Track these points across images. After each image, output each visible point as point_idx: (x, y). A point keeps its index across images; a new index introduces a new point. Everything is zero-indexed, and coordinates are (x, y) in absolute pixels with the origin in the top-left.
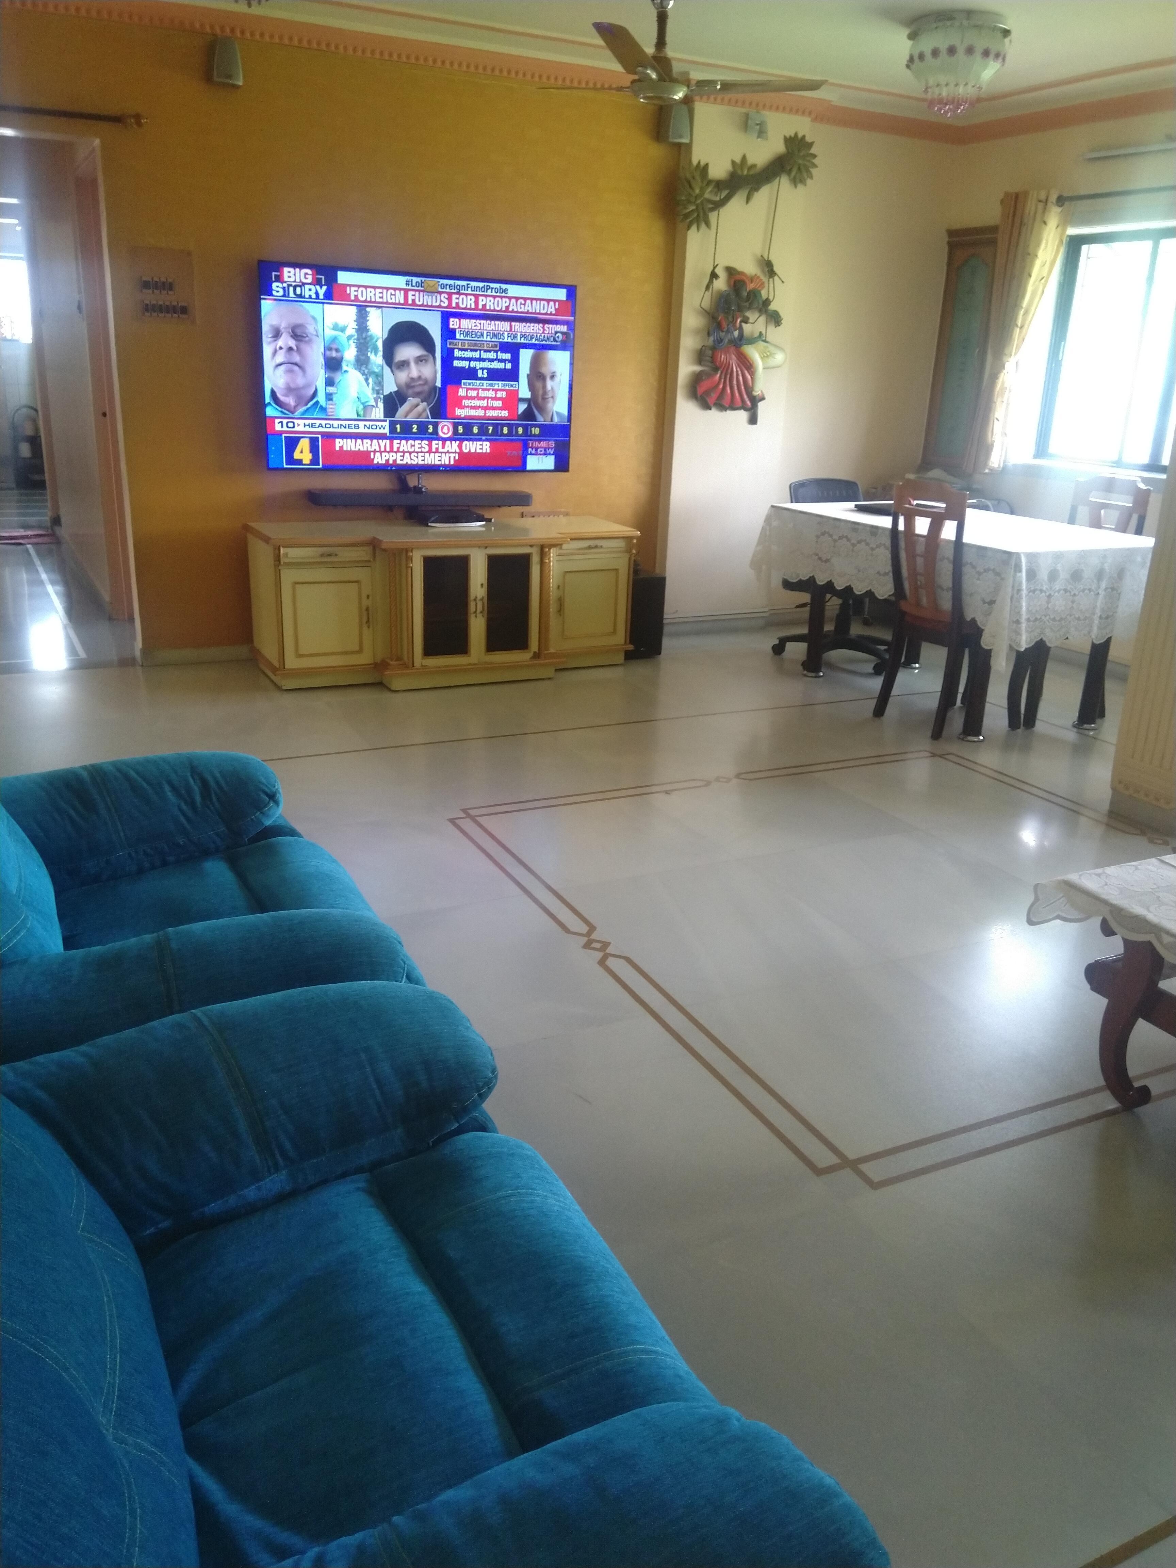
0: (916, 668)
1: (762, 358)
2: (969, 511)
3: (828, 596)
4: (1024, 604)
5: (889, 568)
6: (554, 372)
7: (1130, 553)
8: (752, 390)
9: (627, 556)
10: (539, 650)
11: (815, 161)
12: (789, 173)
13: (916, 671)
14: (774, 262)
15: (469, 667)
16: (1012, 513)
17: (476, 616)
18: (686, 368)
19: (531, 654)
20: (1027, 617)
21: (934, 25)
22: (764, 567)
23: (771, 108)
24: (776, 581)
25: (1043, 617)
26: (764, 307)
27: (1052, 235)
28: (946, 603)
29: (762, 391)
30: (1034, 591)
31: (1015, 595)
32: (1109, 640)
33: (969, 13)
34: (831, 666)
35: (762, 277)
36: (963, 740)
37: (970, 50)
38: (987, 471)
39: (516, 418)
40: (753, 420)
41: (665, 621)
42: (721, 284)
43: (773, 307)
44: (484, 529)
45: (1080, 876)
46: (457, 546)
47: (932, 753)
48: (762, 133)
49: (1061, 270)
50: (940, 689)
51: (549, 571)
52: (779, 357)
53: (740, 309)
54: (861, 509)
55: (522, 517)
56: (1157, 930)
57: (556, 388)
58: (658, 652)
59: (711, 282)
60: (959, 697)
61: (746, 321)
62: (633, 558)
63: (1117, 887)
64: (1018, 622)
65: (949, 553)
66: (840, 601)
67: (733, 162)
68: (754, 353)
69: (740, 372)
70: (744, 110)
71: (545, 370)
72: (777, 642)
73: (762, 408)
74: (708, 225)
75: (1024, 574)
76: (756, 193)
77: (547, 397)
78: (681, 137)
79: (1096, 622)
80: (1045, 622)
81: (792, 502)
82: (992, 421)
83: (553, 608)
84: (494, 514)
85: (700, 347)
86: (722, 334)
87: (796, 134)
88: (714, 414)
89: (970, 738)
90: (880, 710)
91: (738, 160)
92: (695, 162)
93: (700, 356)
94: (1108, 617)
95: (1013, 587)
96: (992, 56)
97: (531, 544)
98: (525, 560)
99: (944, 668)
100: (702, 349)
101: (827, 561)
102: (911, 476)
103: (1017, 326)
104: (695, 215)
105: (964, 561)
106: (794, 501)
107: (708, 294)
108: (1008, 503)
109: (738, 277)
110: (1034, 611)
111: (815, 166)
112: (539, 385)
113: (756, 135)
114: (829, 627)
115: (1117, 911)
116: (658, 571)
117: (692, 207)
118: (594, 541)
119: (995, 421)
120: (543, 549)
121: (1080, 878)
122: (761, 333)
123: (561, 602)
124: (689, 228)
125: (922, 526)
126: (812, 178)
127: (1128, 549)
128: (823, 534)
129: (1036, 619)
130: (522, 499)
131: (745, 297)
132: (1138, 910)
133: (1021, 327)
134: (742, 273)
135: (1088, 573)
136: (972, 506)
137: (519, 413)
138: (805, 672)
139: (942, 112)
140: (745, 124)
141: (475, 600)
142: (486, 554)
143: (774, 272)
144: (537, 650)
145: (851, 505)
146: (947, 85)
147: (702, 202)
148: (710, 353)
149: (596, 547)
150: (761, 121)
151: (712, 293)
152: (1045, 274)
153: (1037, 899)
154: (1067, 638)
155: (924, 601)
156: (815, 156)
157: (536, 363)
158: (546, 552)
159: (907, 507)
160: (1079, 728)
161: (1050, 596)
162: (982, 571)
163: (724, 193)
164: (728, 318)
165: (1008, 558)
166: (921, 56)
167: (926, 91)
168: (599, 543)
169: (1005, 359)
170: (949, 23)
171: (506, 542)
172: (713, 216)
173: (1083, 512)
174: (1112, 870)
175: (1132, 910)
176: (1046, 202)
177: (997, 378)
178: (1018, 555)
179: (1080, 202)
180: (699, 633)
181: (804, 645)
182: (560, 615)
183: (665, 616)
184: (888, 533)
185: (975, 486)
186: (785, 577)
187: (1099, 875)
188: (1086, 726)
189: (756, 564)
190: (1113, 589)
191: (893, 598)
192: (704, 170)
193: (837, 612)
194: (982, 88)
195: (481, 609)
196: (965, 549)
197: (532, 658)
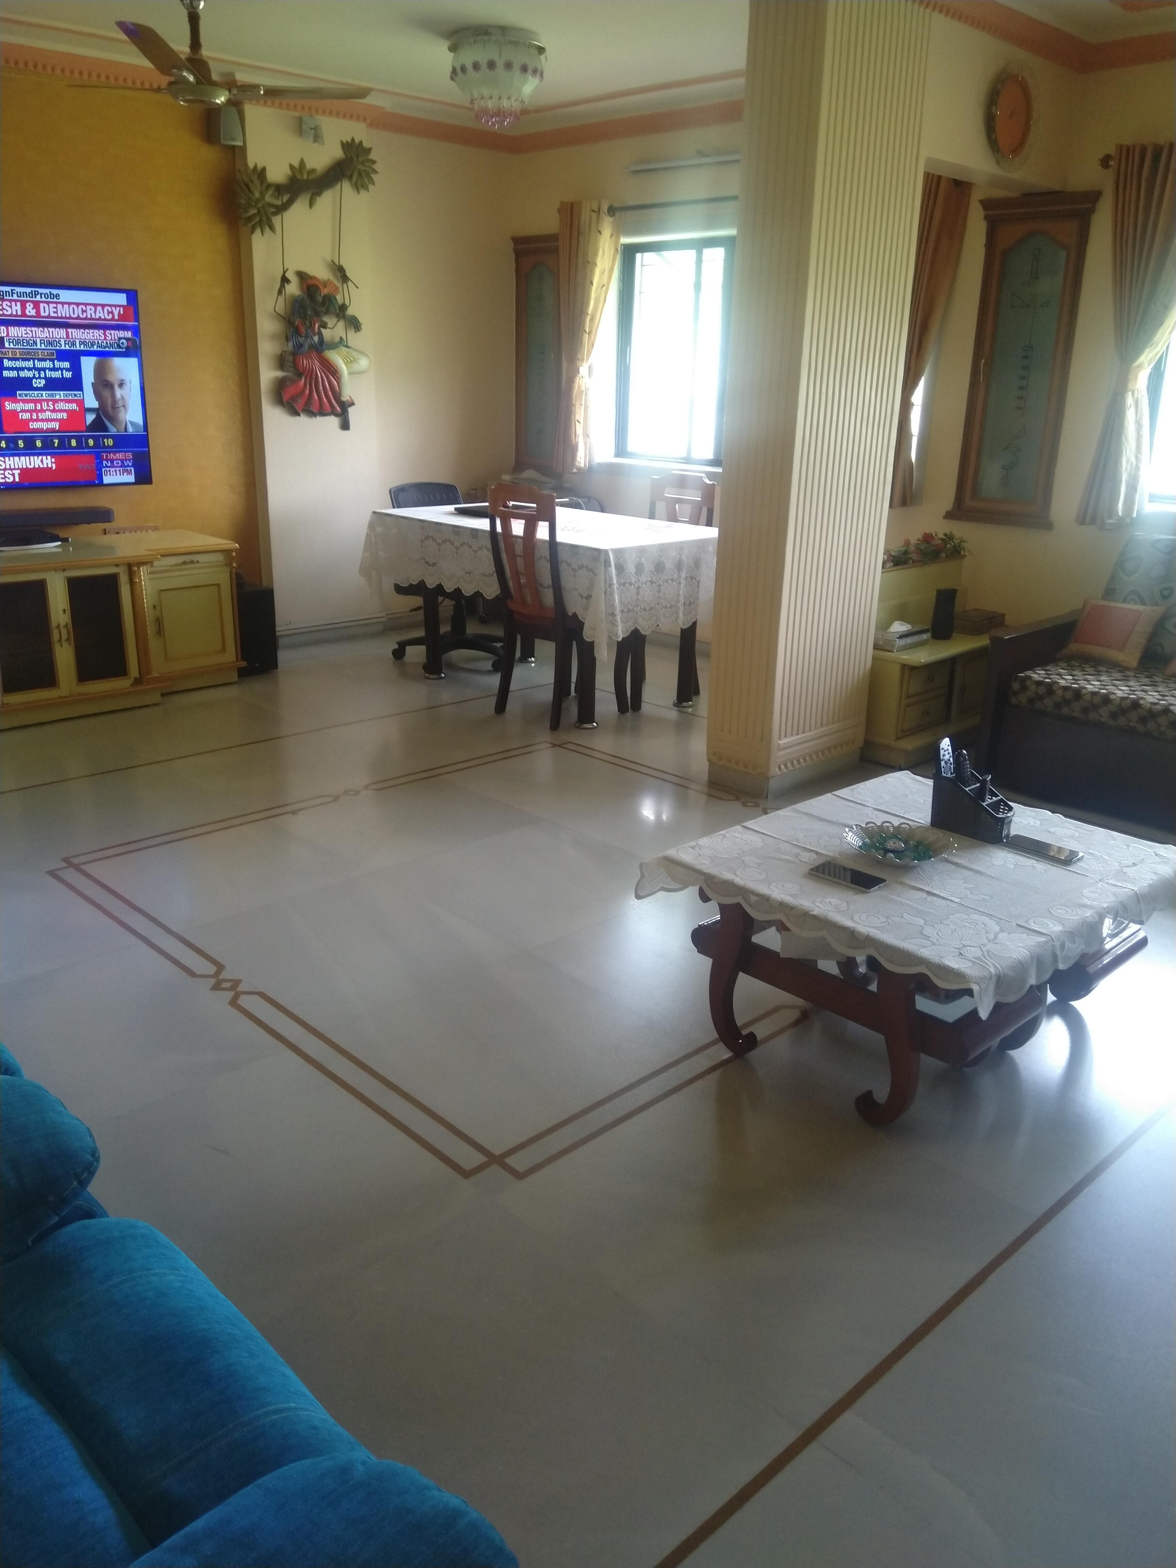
0: (532, 662)
1: (346, 364)
2: (559, 510)
3: (440, 599)
4: (617, 597)
5: (492, 569)
6: (122, 380)
7: (702, 544)
8: (340, 394)
9: (227, 570)
10: (140, 674)
11: (375, 167)
12: (350, 178)
13: (533, 665)
14: (345, 267)
15: (59, 700)
16: (602, 510)
17: (61, 645)
18: (268, 374)
19: (132, 681)
20: (620, 609)
21: (472, 40)
22: (374, 573)
23: (324, 112)
24: (388, 586)
25: (635, 608)
26: (341, 311)
27: (607, 244)
28: (549, 599)
29: (350, 397)
30: (624, 584)
31: (608, 590)
32: (694, 624)
33: (504, 30)
34: (452, 666)
35: (335, 282)
36: (579, 728)
37: (509, 66)
38: (575, 470)
39: (85, 429)
40: (345, 426)
41: (278, 634)
42: (293, 288)
43: (350, 312)
44: (60, 550)
45: (677, 850)
46: (31, 571)
47: (552, 744)
48: (317, 137)
49: (620, 277)
50: (553, 682)
51: (142, 590)
52: (364, 363)
53: (317, 314)
54: (461, 512)
55: (105, 534)
56: (744, 891)
57: (126, 397)
58: (276, 666)
59: (282, 286)
60: (573, 686)
61: (324, 325)
62: (234, 571)
63: (709, 857)
64: (613, 614)
65: (545, 552)
66: (454, 603)
67: (291, 167)
68: (337, 358)
69: (325, 378)
70: (297, 114)
71: (113, 378)
72: (396, 647)
73: (353, 413)
74: (272, 228)
75: (613, 570)
76: (318, 198)
77: (117, 406)
78: (233, 139)
79: (681, 608)
80: (637, 612)
81: (394, 508)
82: (574, 424)
83: (151, 629)
84: (71, 533)
85: (279, 352)
86: (301, 340)
87: (353, 139)
88: (303, 420)
89: (585, 726)
90: (501, 707)
91: (296, 164)
92: (251, 165)
93: (281, 362)
94: (691, 603)
95: (605, 581)
96: (530, 72)
97: (117, 563)
98: (112, 581)
99: (554, 659)
100: (282, 354)
101: (434, 564)
102: (506, 478)
103: (586, 332)
104: (258, 219)
105: (559, 559)
106: (395, 505)
107: (281, 299)
108: (598, 501)
109: (311, 282)
110: (626, 603)
111: (375, 172)
112: (106, 393)
113: (312, 140)
114: (445, 629)
115: (709, 879)
116: (265, 583)
117: (253, 211)
118: (189, 557)
119: (577, 423)
120: (131, 568)
121: (677, 853)
122: (341, 338)
123: (159, 622)
124: (252, 232)
125: (518, 527)
126: (373, 183)
127: (701, 540)
128: (427, 538)
129: (629, 611)
130: (103, 516)
131: (320, 302)
132: (728, 876)
133: (590, 333)
134: (315, 278)
135: (669, 565)
136: (563, 505)
137: (87, 424)
138: (427, 675)
139: (490, 123)
140: (300, 128)
141: (58, 627)
142: (65, 577)
143: (346, 276)
144: (137, 675)
145: (451, 508)
146: (491, 98)
147: (263, 206)
148: (291, 358)
149: (192, 562)
150: (316, 126)
151: (285, 297)
152: (605, 281)
153: (643, 876)
154: (658, 625)
155: (529, 598)
156: (374, 162)
157: (101, 373)
158: (135, 571)
159: (502, 510)
160: (680, 707)
161: (638, 588)
162: (576, 568)
163: (286, 198)
164: (305, 323)
165: (597, 555)
166: (463, 69)
167: (472, 102)
168: (195, 558)
169: (578, 363)
170: (486, 38)
171: (86, 562)
172: (276, 220)
173: (661, 507)
174: (704, 841)
175: (722, 876)
176: (599, 212)
177: (574, 382)
178: (606, 551)
179: (629, 213)
180: (316, 643)
181: (423, 648)
182: (160, 636)
183: (277, 629)
184: (488, 535)
185: (566, 485)
186: (396, 582)
187: (693, 848)
188: (685, 704)
189: (365, 570)
190: (692, 578)
191: (500, 596)
192: (261, 173)
193: (452, 613)
194: (524, 102)
195: (67, 637)
196: (559, 548)
197: (132, 685)
